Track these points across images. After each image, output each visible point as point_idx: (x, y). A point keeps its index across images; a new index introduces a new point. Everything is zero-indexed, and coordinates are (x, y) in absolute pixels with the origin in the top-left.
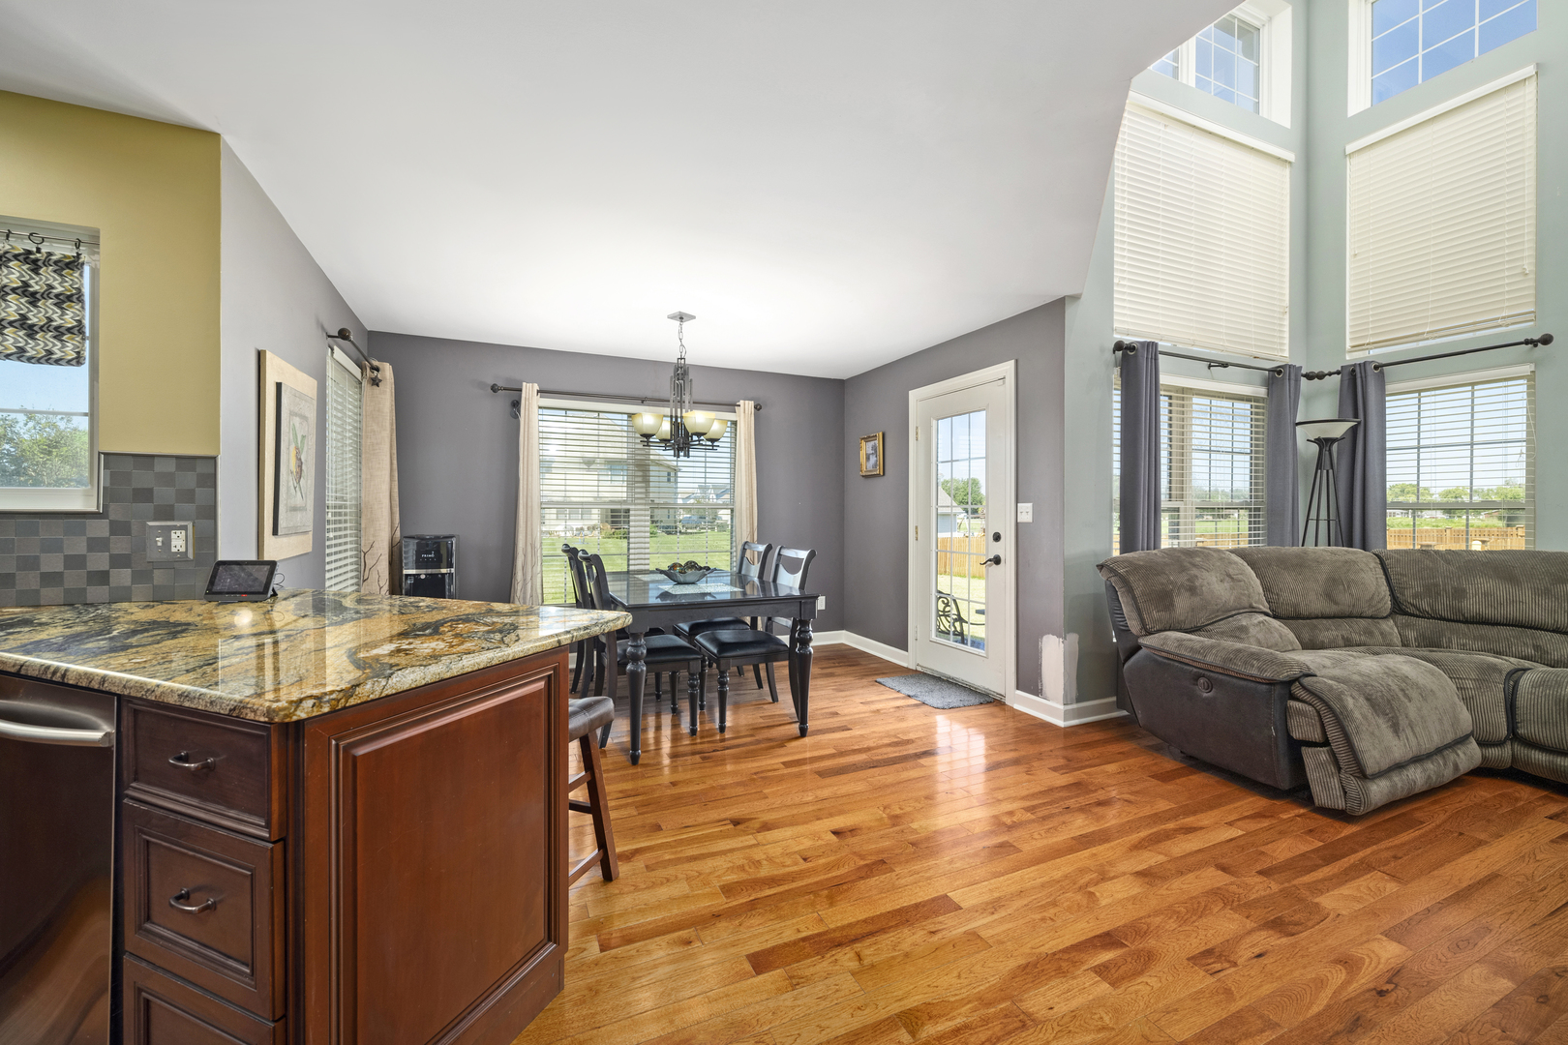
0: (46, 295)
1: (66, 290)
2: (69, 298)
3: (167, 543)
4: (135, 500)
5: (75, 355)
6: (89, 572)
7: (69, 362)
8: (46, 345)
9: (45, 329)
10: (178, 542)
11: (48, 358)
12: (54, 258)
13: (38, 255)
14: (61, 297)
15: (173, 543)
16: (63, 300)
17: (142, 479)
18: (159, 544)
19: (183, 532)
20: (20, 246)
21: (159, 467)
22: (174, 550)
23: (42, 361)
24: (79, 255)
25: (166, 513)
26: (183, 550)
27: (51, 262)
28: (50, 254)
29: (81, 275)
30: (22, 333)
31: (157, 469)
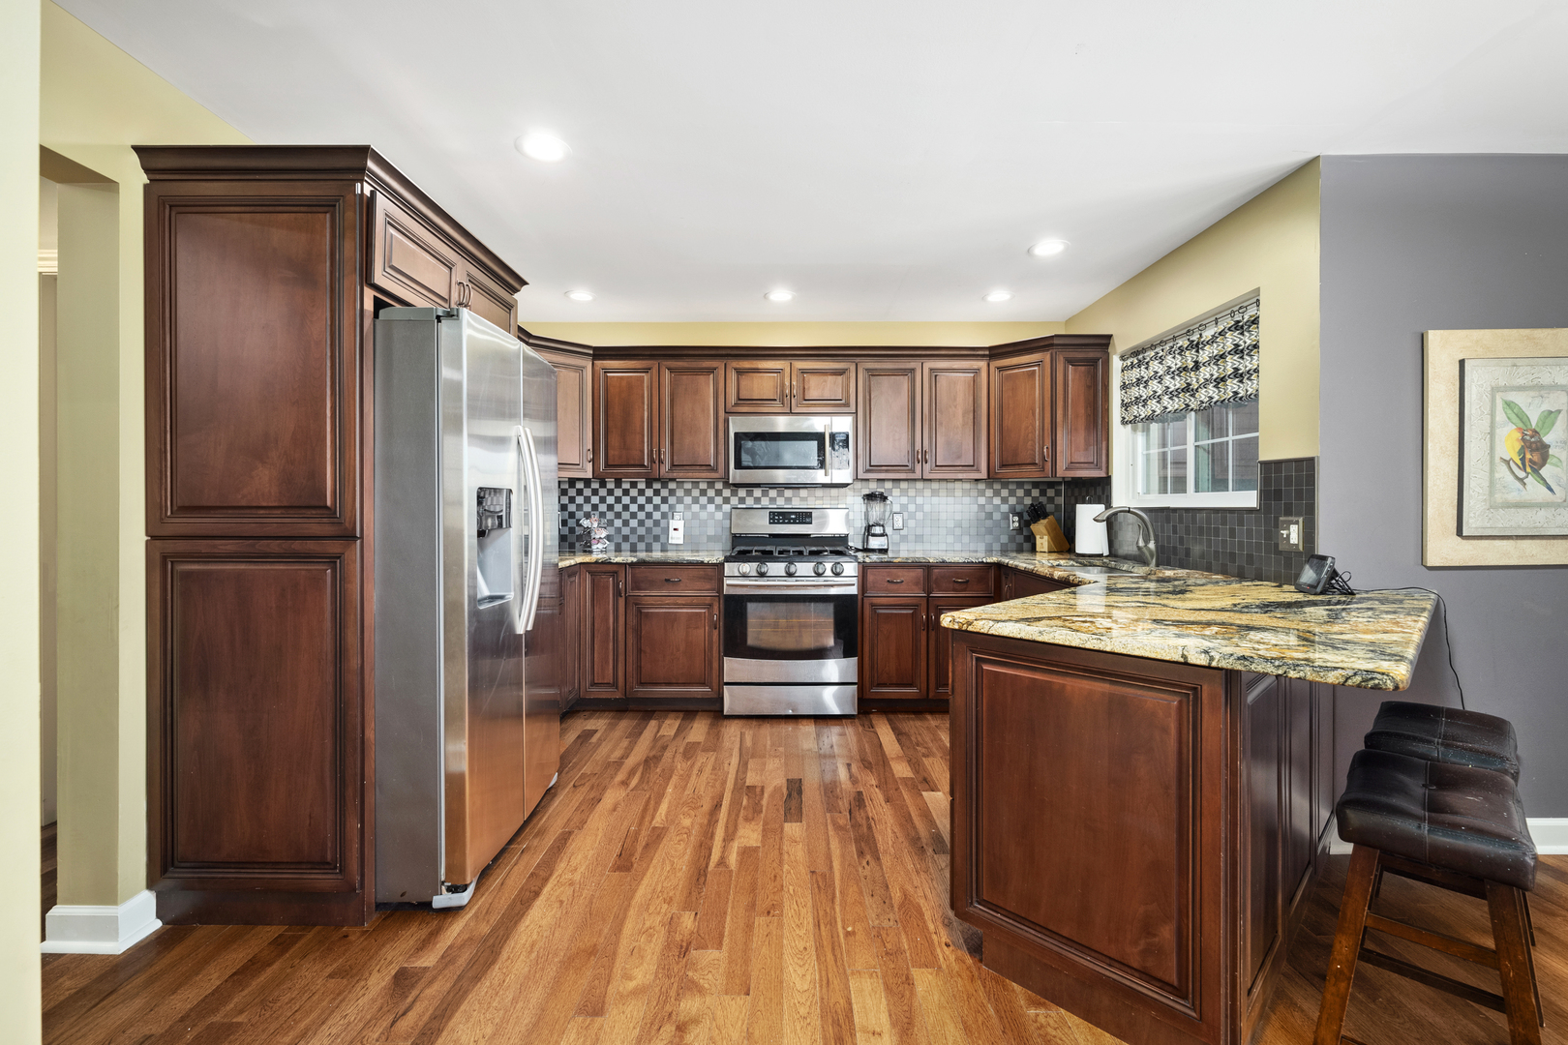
0: (1244, 349)
1: (1253, 341)
2: (1254, 348)
4: (1274, 499)
13: (1243, 322)
14: (1251, 348)
15: (1292, 536)
16: (1251, 350)
19: (1297, 526)
21: (1286, 470)
22: (1291, 542)
24: (1256, 312)
25: (1289, 509)
28: (1247, 318)
29: (1258, 328)
30: (1235, 382)
31: (1284, 472)
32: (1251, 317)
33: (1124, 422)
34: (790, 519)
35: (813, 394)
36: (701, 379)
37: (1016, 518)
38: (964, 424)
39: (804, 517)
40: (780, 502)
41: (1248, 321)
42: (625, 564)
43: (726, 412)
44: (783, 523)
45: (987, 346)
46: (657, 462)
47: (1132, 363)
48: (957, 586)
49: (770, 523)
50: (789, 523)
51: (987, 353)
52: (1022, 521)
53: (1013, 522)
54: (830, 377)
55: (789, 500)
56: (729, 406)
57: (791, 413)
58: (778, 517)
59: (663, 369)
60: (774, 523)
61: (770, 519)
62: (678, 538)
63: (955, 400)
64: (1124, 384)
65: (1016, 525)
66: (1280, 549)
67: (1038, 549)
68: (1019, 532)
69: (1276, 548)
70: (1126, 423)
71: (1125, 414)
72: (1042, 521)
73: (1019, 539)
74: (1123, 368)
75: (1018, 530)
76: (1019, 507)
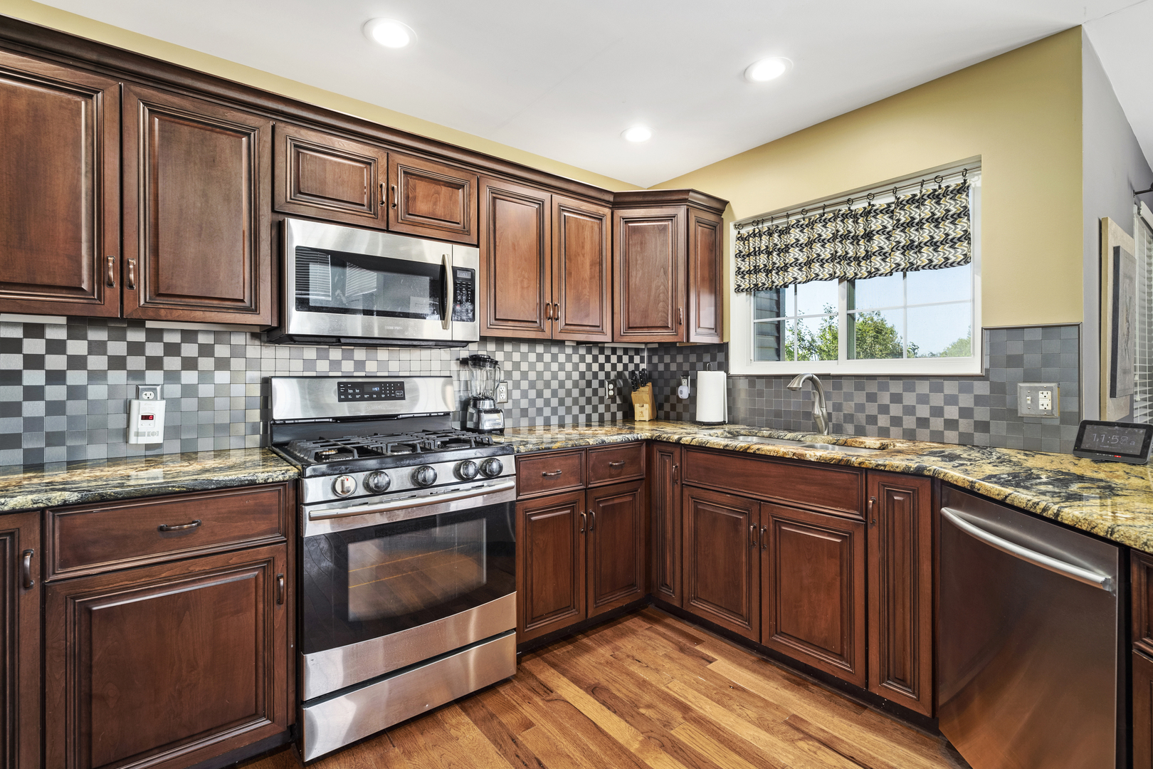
0: (944, 218)
1: (958, 210)
2: (959, 216)
3: (1035, 401)
4: (1008, 366)
5: (963, 257)
6: (975, 422)
7: (959, 263)
8: (945, 254)
9: (944, 242)
10: (1045, 401)
11: (947, 263)
12: (951, 189)
13: (940, 191)
14: (955, 216)
15: (1041, 402)
16: (955, 218)
17: (1015, 348)
18: (1029, 402)
19: (1050, 392)
20: (930, 187)
21: (1028, 336)
22: (1041, 408)
23: (942, 266)
24: (965, 180)
26: (1049, 408)
27: (949, 193)
28: (948, 187)
29: (967, 195)
30: (931, 250)
31: (1026, 338)
32: (957, 185)
33: (738, 289)
34: (371, 394)
35: (422, 206)
36: (224, 141)
37: (611, 386)
38: (592, 277)
39: (394, 389)
40: (348, 367)
41: (954, 190)
42: (42, 511)
43: (273, 210)
44: (362, 399)
45: (615, 191)
46: (116, 285)
47: (754, 231)
48: (613, 472)
49: (340, 400)
50: (370, 399)
51: (611, 198)
52: (616, 389)
53: (609, 390)
54: (444, 189)
55: (360, 365)
56: (280, 199)
57: (388, 231)
58: (349, 390)
59: (130, 101)
60: (346, 400)
61: (340, 394)
62: (153, 434)
63: (583, 247)
64: (741, 252)
65: (611, 393)
66: (1019, 415)
67: (637, 418)
68: (614, 401)
69: (1013, 413)
70: (742, 290)
71: (742, 281)
72: (642, 389)
73: (614, 408)
74: (739, 236)
75: (613, 399)
76: (613, 375)
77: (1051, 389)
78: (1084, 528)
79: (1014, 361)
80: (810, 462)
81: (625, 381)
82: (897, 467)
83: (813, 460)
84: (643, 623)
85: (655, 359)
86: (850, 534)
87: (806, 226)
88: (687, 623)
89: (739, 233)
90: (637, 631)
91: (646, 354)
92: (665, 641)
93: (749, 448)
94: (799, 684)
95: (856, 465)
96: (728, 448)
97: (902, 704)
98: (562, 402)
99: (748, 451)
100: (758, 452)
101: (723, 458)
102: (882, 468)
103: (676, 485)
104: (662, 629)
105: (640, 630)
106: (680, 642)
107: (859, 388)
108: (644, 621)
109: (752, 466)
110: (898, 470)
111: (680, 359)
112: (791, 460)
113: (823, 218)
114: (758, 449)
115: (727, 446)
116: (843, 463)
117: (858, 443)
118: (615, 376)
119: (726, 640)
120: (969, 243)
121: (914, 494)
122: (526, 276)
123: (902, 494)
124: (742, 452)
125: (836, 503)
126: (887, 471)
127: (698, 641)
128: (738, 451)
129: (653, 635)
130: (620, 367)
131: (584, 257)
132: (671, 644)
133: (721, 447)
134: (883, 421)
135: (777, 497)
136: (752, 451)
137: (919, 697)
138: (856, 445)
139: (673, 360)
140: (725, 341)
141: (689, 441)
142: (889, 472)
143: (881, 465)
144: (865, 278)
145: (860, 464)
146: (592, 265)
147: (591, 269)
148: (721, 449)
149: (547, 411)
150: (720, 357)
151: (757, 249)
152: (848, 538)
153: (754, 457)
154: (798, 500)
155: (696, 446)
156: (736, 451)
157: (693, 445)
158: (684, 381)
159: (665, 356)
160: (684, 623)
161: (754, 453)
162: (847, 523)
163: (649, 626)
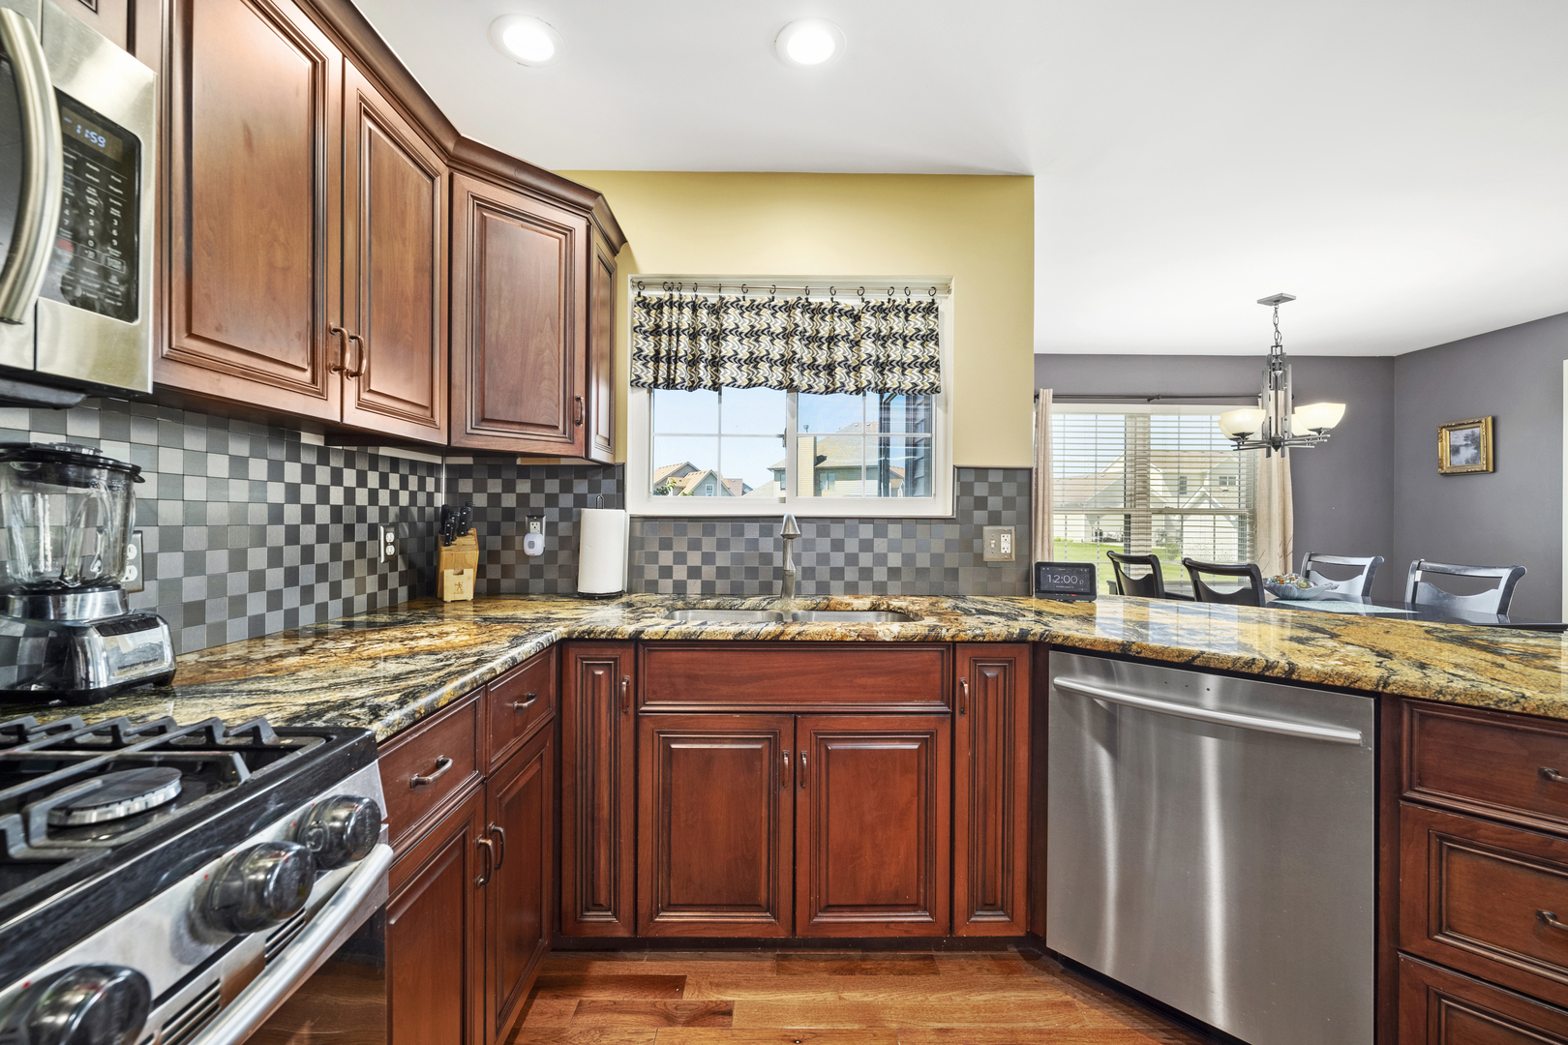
0: (914, 337)
1: (928, 332)
2: (929, 339)
3: (997, 545)
4: (976, 509)
6: (946, 569)
8: (913, 379)
9: (915, 365)
10: (1006, 545)
13: (907, 304)
14: (924, 338)
16: (925, 341)
17: (980, 489)
18: (993, 547)
21: (994, 478)
22: (1003, 551)
24: (932, 299)
25: (995, 519)
26: (1009, 552)
29: (936, 317)
31: (990, 480)
33: (638, 383)
37: (390, 537)
47: (670, 297)
51: (451, 146)
52: (398, 542)
53: (387, 543)
64: (641, 325)
65: (391, 550)
66: (985, 560)
67: (448, 596)
68: (393, 567)
69: (979, 559)
70: (643, 385)
71: (643, 371)
72: (460, 540)
73: (393, 580)
74: (639, 299)
75: (391, 561)
76: (393, 512)
77: (1010, 532)
78: (1338, 684)
79: (981, 503)
80: (884, 643)
81: (412, 525)
82: (998, 636)
83: (888, 640)
84: (559, 1004)
85: (465, 486)
86: (931, 734)
87: (746, 309)
88: (628, 955)
89: (639, 295)
90: (562, 1030)
91: (444, 476)
92: (628, 1018)
93: (782, 633)
94: (851, 972)
95: (948, 639)
96: (742, 637)
97: (994, 935)
98: (292, 577)
99: (781, 638)
100: (798, 638)
101: (726, 655)
102: (981, 639)
103: (623, 716)
104: (603, 997)
105: (565, 1022)
106: (654, 1004)
107: (823, 532)
108: (557, 997)
109: (779, 661)
110: (999, 639)
111: (524, 487)
112: (854, 643)
113: (773, 304)
114: (799, 634)
115: (741, 633)
116: (930, 639)
117: (843, 605)
118: (396, 516)
119: (711, 954)
120: (937, 371)
121: (1008, 666)
122: (282, 239)
123: (995, 669)
124: (770, 640)
125: (912, 695)
126: (986, 642)
127: (676, 984)
128: (763, 641)
129: (599, 1019)
130: (404, 499)
131: (404, 244)
132: (642, 1018)
133: (730, 637)
134: (851, 575)
135: (823, 703)
136: (788, 638)
137: (1012, 918)
138: (842, 608)
139: (509, 487)
140: (619, 461)
141: (661, 634)
142: (990, 642)
143: (979, 636)
144: (821, 394)
145: (953, 637)
146: (418, 269)
147: (416, 277)
148: (730, 641)
149: (256, 604)
150: (608, 486)
151: (674, 326)
152: (928, 743)
153: (794, 646)
154: (856, 701)
155: (676, 640)
156: (758, 641)
157: (669, 640)
158: (535, 526)
159: (490, 482)
160: (626, 959)
161: (792, 640)
162: (928, 721)
163: (574, 1002)
